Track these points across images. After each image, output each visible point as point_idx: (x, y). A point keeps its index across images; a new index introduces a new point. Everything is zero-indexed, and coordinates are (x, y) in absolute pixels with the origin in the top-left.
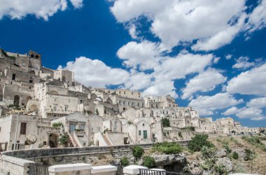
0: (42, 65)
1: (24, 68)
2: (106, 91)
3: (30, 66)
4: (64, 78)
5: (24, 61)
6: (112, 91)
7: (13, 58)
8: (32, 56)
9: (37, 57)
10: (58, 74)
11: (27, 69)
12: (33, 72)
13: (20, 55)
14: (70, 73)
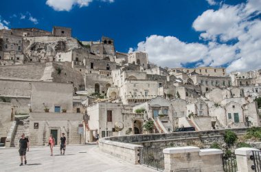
0: (115, 50)
1: (98, 55)
2: (185, 71)
3: (105, 53)
4: (138, 61)
5: (98, 48)
6: (191, 70)
7: (88, 47)
8: (105, 42)
9: (110, 42)
10: (132, 58)
11: (102, 56)
12: (108, 58)
13: (94, 43)
14: (144, 55)
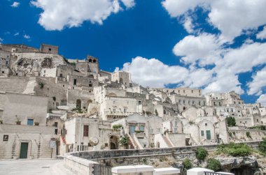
0: (99, 68)
1: (83, 73)
2: (165, 91)
3: (89, 71)
4: (121, 80)
5: (83, 66)
6: (171, 90)
7: (74, 64)
8: (90, 61)
9: (94, 61)
10: (115, 76)
11: (86, 74)
12: (92, 76)
13: (80, 61)
14: (127, 74)
